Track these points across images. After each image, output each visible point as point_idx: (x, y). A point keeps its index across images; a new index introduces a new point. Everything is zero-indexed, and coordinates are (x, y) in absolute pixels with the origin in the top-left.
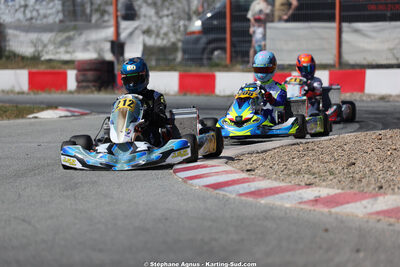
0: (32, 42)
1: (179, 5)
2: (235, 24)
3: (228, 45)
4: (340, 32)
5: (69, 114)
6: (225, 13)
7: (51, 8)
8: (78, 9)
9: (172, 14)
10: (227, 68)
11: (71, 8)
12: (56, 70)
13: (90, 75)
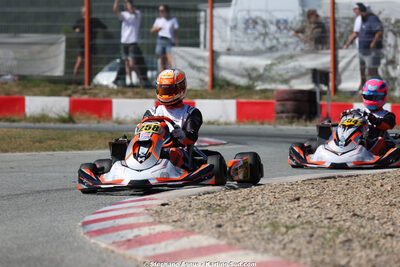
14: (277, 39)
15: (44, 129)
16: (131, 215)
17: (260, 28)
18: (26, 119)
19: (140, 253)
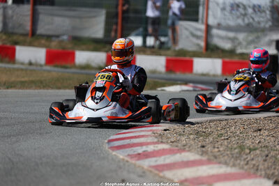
14: (253, 19)
15: (87, 74)
16: (143, 136)
17: (241, 10)
18: (75, 66)
19: (146, 163)
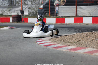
0: (1, 11)
1: (37, 2)
2: (51, 6)
3: (49, 11)
4: (77, 8)
5: (10, 28)
6: (48, 4)
7: (6, 2)
8: (12, 2)
9: (35, 4)
10: (49, 17)
11: (11, 2)
12: (7, 17)
13: (15, 19)
